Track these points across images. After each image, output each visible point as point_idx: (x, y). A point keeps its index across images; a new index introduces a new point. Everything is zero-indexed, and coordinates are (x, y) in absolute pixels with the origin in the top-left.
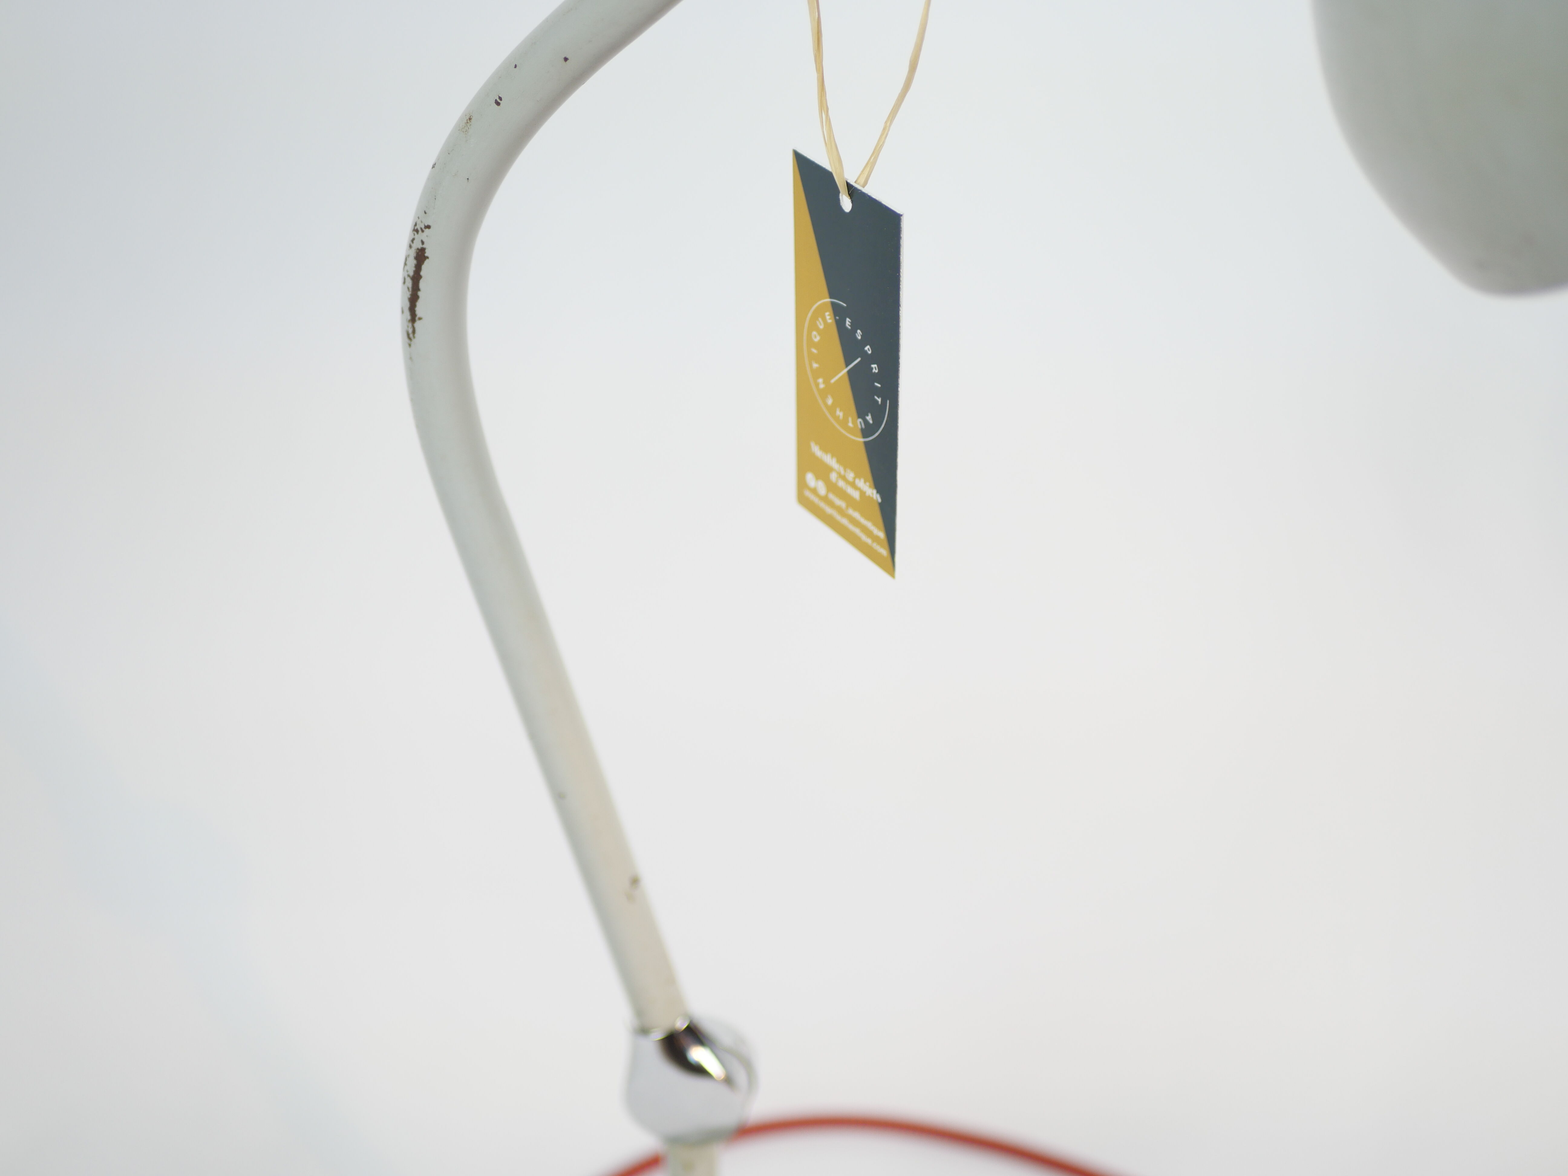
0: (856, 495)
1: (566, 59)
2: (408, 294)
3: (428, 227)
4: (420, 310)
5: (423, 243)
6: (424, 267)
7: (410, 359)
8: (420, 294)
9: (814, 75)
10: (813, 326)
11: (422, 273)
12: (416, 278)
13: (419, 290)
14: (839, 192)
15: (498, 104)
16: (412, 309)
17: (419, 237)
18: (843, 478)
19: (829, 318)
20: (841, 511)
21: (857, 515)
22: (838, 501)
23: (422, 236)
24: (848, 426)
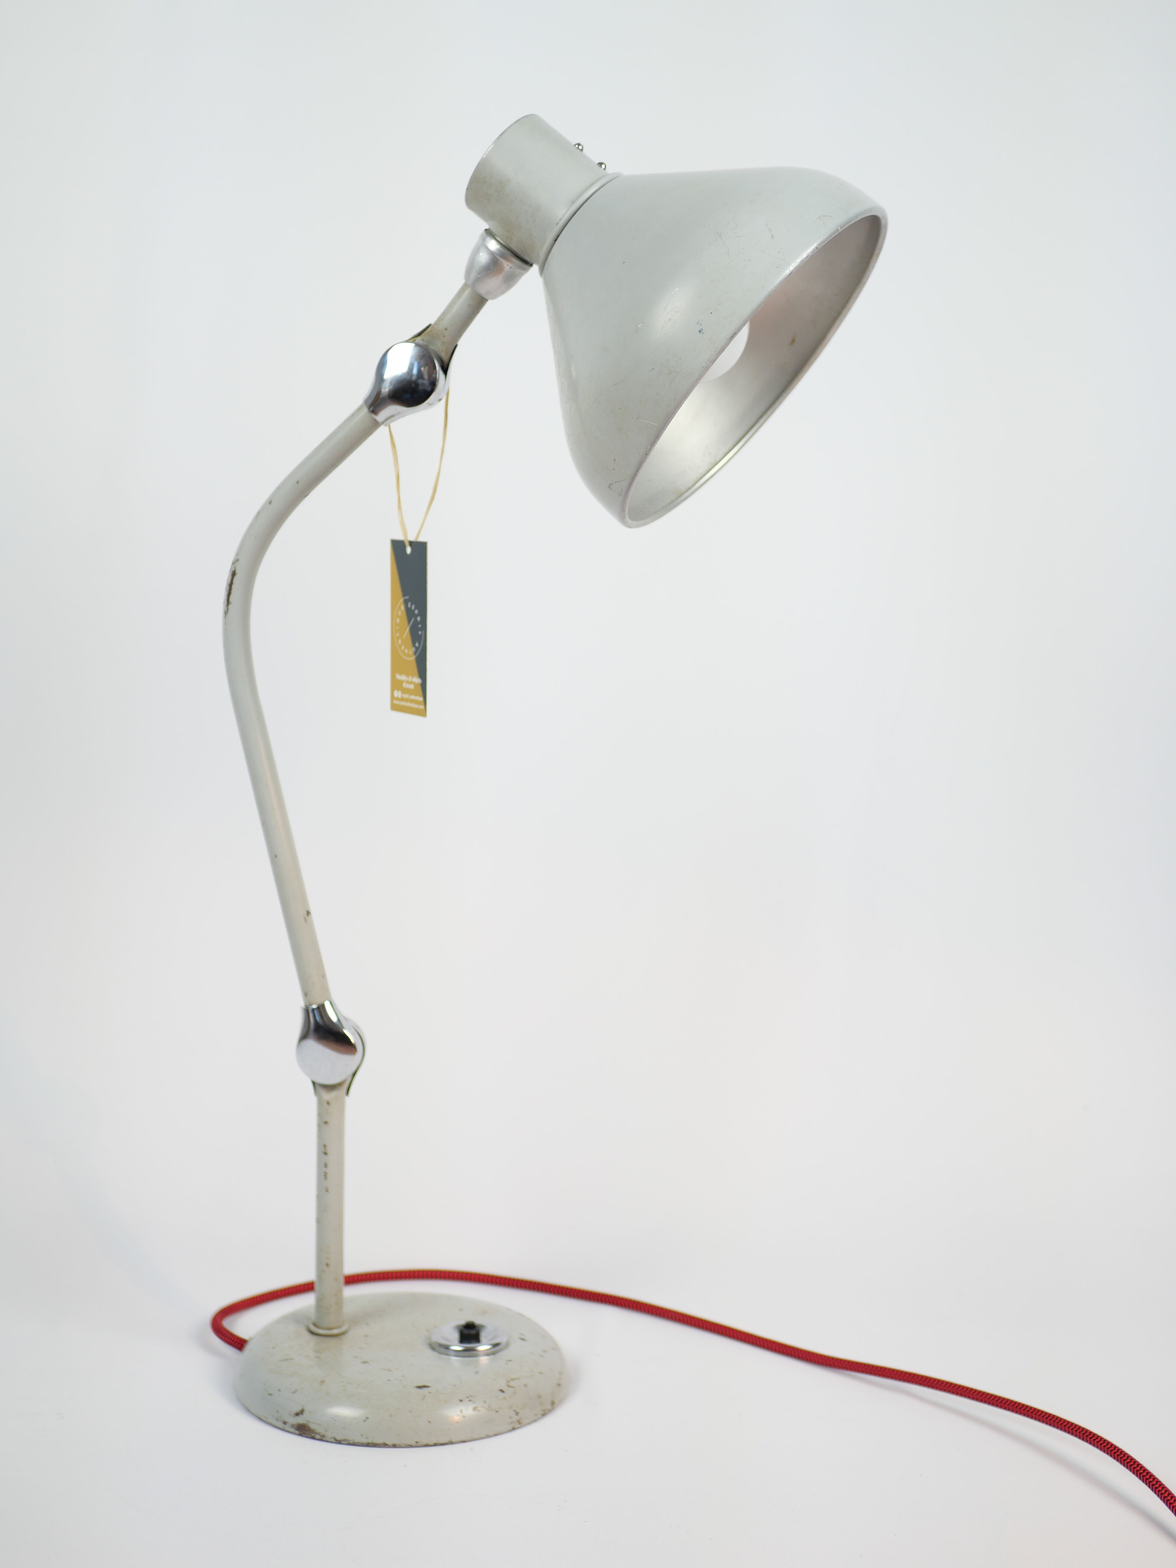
0: (412, 687)
1: (298, 482)
2: (227, 593)
3: (238, 561)
4: (231, 600)
5: (235, 568)
6: (235, 579)
8: (232, 591)
10: (397, 616)
11: (234, 582)
12: (230, 589)
13: (232, 589)
14: (406, 547)
16: (228, 599)
17: (233, 566)
18: (408, 682)
19: (403, 608)
20: (407, 700)
21: (413, 697)
22: (406, 696)
23: (235, 565)
24: (409, 654)
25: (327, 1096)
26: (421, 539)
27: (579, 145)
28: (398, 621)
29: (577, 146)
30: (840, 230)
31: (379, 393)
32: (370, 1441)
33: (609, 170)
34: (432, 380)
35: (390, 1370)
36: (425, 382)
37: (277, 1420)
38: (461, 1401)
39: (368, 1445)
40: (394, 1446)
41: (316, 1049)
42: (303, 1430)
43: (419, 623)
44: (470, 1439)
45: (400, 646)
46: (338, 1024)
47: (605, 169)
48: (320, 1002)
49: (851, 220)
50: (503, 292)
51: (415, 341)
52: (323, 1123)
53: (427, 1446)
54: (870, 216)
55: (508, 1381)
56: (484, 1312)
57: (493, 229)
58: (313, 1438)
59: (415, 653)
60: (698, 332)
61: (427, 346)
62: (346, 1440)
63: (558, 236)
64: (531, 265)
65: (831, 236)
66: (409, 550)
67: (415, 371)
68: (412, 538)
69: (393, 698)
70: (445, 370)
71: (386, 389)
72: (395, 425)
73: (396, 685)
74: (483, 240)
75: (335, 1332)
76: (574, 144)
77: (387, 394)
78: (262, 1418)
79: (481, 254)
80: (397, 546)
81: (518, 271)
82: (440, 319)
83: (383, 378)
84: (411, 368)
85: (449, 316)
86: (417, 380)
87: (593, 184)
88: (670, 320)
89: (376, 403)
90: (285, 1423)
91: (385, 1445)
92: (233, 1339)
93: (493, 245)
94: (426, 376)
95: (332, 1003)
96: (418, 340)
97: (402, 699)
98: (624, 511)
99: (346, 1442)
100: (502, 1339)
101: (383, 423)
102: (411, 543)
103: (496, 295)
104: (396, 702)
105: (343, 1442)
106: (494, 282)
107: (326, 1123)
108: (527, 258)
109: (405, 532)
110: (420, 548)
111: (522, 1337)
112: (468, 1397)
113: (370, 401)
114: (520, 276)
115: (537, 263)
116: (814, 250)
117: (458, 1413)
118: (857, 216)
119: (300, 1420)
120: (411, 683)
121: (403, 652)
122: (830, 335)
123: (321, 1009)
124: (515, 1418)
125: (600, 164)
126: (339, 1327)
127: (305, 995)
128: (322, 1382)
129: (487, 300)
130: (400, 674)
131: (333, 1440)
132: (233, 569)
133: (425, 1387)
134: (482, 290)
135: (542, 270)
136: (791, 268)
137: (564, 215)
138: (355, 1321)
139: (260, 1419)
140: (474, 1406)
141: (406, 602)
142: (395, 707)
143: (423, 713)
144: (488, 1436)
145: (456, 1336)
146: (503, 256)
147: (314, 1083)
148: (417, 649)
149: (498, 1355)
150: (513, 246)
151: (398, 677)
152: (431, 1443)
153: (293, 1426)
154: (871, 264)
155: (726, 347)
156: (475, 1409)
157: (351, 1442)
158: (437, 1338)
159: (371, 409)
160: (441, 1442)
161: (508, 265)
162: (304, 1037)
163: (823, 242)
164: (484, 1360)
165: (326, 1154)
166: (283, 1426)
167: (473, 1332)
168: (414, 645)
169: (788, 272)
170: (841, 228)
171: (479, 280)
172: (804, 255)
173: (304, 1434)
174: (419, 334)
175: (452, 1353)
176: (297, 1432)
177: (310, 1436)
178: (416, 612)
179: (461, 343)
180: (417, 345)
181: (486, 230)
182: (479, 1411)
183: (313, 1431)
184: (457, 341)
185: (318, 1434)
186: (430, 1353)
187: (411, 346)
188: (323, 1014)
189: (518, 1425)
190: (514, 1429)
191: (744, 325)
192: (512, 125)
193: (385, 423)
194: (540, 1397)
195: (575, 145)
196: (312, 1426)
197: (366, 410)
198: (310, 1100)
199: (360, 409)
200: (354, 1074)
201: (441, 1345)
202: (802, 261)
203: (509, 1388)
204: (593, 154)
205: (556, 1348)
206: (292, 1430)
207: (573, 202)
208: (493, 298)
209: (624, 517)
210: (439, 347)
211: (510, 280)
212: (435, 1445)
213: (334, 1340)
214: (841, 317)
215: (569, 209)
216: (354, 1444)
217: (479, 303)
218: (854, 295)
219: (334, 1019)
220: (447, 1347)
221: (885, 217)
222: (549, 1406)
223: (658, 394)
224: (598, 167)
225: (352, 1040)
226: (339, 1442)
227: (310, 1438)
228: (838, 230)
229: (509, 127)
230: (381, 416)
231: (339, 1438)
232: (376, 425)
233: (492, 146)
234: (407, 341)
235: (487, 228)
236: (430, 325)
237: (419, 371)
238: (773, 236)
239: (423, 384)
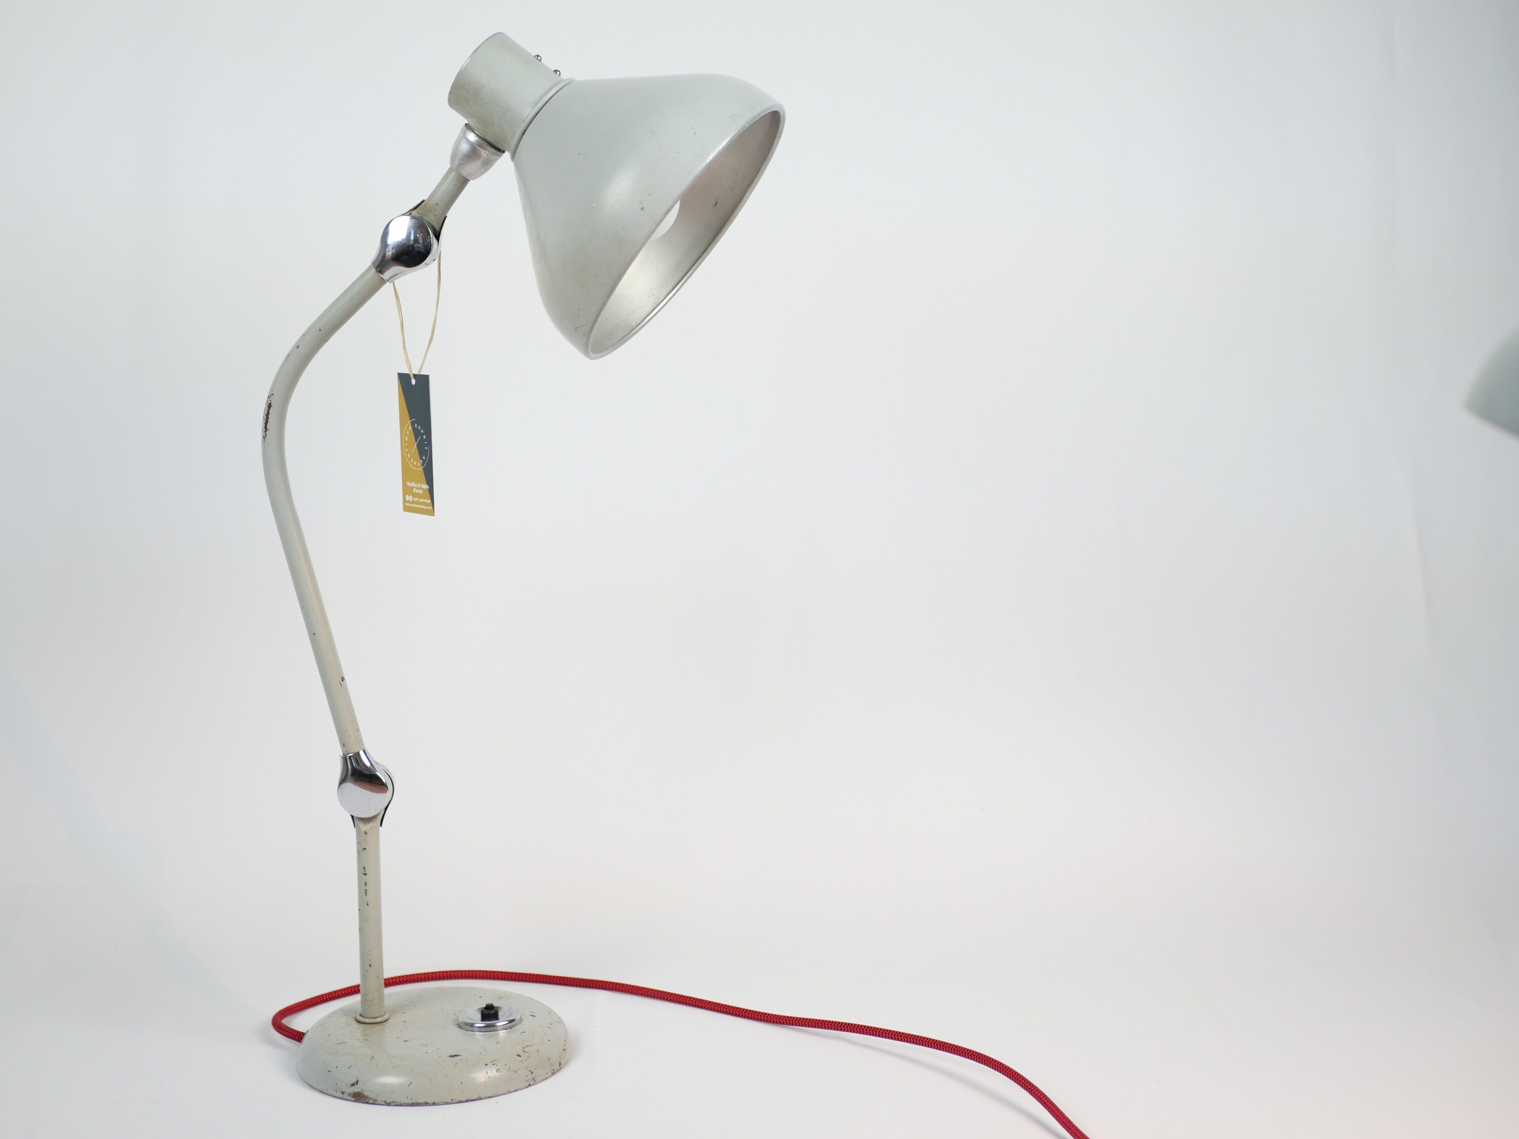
0: (421, 492)
1: (320, 330)
2: (265, 421)
3: (273, 395)
4: (268, 427)
5: (271, 401)
6: (271, 410)
7: (264, 447)
8: (269, 420)
9: (401, 337)
10: (406, 435)
11: (270, 412)
12: (267, 418)
13: (268, 418)
14: (411, 379)
15: (298, 348)
16: (266, 427)
17: (269, 399)
18: (417, 488)
19: (410, 428)
20: (417, 503)
21: (422, 500)
22: (416, 499)
23: (270, 398)
24: (417, 465)
25: (364, 827)
26: (424, 372)
27: (538, 56)
28: (407, 438)
29: (536, 57)
30: (747, 126)
31: (384, 256)
32: (414, 1101)
33: (564, 76)
34: (426, 244)
35: (427, 1045)
36: (420, 246)
37: (336, 1091)
38: (486, 1065)
39: (413, 1105)
40: (434, 1104)
41: (353, 789)
42: (359, 1097)
43: (425, 440)
44: (495, 1094)
45: (410, 459)
46: (371, 767)
47: (560, 75)
48: (356, 751)
49: (755, 118)
50: (482, 174)
51: (411, 214)
52: (362, 849)
53: (461, 1102)
54: (771, 112)
55: (523, 1048)
56: (500, 998)
57: (472, 125)
58: (367, 1103)
59: (423, 465)
60: (641, 210)
61: (422, 218)
62: (394, 1102)
63: (525, 131)
64: (504, 152)
65: (741, 130)
66: (413, 382)
67: (412, 238)
68: (416, 373)
69: (405, 501)
70: (438, 237)
71: (389, 253)
72: (398, 282)
73: (406, 490)
74: (465, 133)
75: (378, 1020)
76: (535, 55)
77: (390, 257)
78: (324, 1091)
79: (463, 145)
80: (404, 378)
81: (493, 157)
82: (431, 196)
83: (387, 242)
84: (408, 236)
85: (438, 194)
86: (414, 244)
87: (551, 89)
88: (617, 200)
89: (382, 265)
90: (343, 1093)
91: (426, 1104)
92: (294, 1033)
93: (472, 137)
94: (421, 241)
95: (366, 752)
96: (414, 212)
97: (413, 502)
98: (588, 348)
99: (394, 1104)
100: (517, 1017)
101: (388, 280)
102: (415, 376)
103: (476, 176)
104: (407, 504)
105: (391, 1104)
106: (474, 166)
107: (365, 849)
108: (500, 147)
109: (410, 367)
110: (423, 380)
111: (532, 1014)
112: (492, 1062)
113: (377, 264)
114: (495, 160)
115: (509, 151)
116: (728, 143)
117: (483, 1076)
118: (760, 114)
119: (356, 1089)
120: (420, 489)
121: (412, 464)
122: (745, 198)
123: (357, 756)
124: (531, 1076)
125: (556, 71)
126: (382, 1016)
127: (343, 745)
128: (372, 1058)
129: (469, 180)
130: (411, 482)
131: (384, 1103)
132: (269, 402)
133: (456, 1055)
134: (465, 172)
135: (513, 157)
136: (711, 158)
137: (529, 114)
138: (394, 1011)
139: (322, 1092)
140: (497, 1068)
141: (413, 423)
142: (406, 509)
143: (432, 513)
144: (509, 1092)
145: (479, 1016)
146: (480, 146)
147: (352, 817)
148: (424, 461)
149: (513, 1029)
150: (489, 138)
151: (409, 484)
152: (464, 1099)
153: (349, 1094)
154: (774, 144)
155: (662, 221)
156: (497, 1071)
157: (399, 1103)
158: (463, 1019)
159: (378, 270)
160: (471, 1099)
161: (485, 153)
162: (343, 781)
163: (734, 136)
164: (502, 1033)
165: (365, 874)
166: (341, 1096)
167: (492, 1012)
168: (421, 458)
169: (708, 161)
170: (748, 124)
171: (461, 165)
172: (720, 147)
173: (360, 1100)
174: (415, 208)
175: (477, 1029)
176: (354, 1099)
177: (364, 1101)
178: (422, 431)
179: (449, 215)
180: (413, 218)
181: (466, 124)
182: (501, 1072)
183: (367, 1097)
184: (446, 214)
185: (372, 1099)
186: (458, 1030)
187: (407, 219)
188: (359, 761)
189: (533, 1082)
190: (530, 1085)
191: (675, 203)
192: (484, 42)
193: (390, 280)
194: (549, 1059)
195: (535, 57)
196: (366, 1093)
197: (374, 270)
198: (351, 832)
199: (369, 269)
200: (386, 808)
201: (467, 1024)
202: (719, 152)
203: (524, 1053)
204: (550, 63)
205: (560, 1021)
206: (350, 1098)
207: (536, 104)
208: (474, 179)
209: (588, 352)
210: (431, 219)
211: (487, 164)
212: (467, 1101)
213: (378, 1027)
214: (753, 185)
215: (532, 110)
216: (401, 1105)
217: (462, 183)
218: (763, 168)
219: (368, 764)
220: (472, 1025)
221: (783, 111)
222: (557, 1067)
223: (611, 258)
224: (554, 73)
225: (384, 781)
226: (389, 1104)
227: (364, 1103)
228: (746, 126)
229: (482, 44)
230: (387, 275)
231: (388, 1101)
232: (383, 282)
233: (468, 60)
234: (404, 214)
235: (467, 123)
236: (424, 201)
237: (415, 237)
238: (695, 133)
239: (419, 247)
